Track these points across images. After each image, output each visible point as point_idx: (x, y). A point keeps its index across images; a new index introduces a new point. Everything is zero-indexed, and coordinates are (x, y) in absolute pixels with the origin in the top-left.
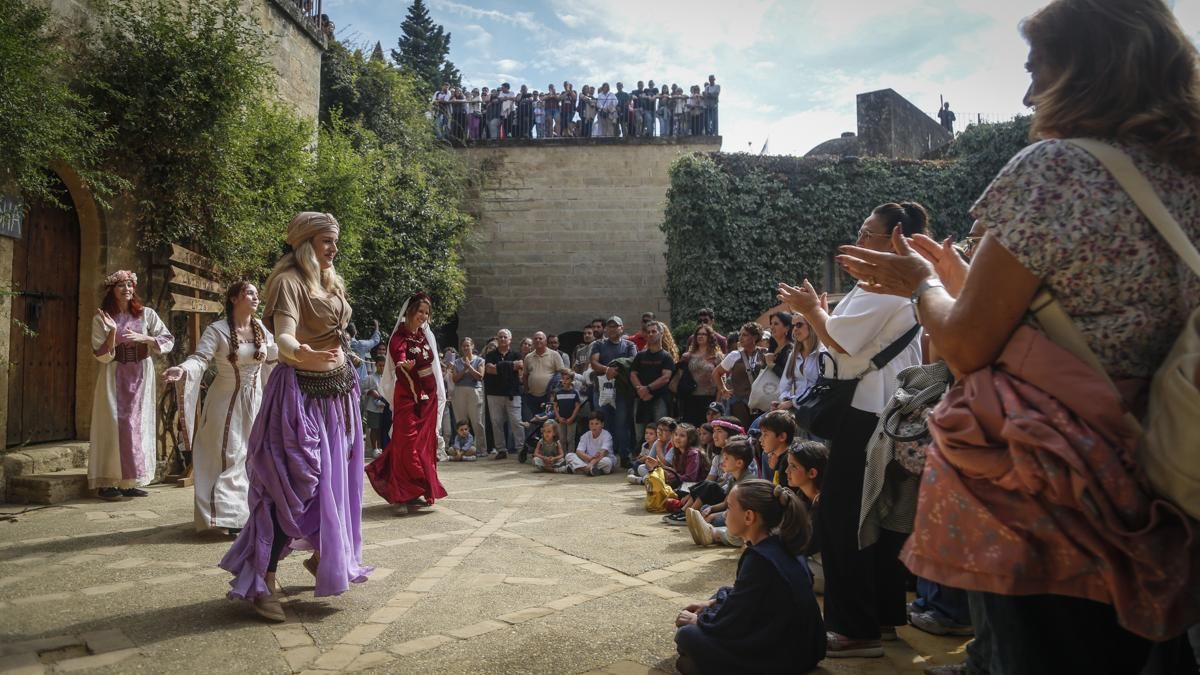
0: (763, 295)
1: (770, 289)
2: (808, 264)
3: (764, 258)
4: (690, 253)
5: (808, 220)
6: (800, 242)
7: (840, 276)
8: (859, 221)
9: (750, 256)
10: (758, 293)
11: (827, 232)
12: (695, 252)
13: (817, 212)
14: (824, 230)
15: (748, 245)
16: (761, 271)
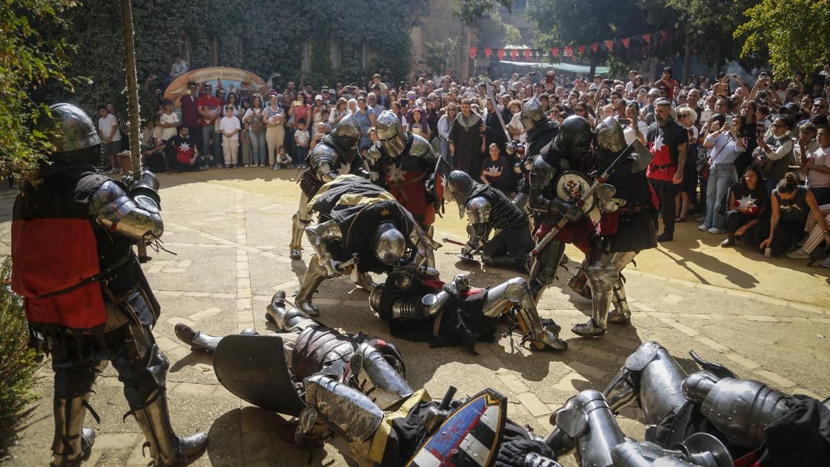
2: (172, 42)
3: (150, 38)
4: (102, 33)
5: (173, 12)
6: (168, 27)
7: (189, 50)
8: (202, 15)
9: (143, 36)
11: (186, 21)
12: (106, 33)
13: (179, 8)
14: (183, 21)
15: (141, 29)
16: (150, 48)
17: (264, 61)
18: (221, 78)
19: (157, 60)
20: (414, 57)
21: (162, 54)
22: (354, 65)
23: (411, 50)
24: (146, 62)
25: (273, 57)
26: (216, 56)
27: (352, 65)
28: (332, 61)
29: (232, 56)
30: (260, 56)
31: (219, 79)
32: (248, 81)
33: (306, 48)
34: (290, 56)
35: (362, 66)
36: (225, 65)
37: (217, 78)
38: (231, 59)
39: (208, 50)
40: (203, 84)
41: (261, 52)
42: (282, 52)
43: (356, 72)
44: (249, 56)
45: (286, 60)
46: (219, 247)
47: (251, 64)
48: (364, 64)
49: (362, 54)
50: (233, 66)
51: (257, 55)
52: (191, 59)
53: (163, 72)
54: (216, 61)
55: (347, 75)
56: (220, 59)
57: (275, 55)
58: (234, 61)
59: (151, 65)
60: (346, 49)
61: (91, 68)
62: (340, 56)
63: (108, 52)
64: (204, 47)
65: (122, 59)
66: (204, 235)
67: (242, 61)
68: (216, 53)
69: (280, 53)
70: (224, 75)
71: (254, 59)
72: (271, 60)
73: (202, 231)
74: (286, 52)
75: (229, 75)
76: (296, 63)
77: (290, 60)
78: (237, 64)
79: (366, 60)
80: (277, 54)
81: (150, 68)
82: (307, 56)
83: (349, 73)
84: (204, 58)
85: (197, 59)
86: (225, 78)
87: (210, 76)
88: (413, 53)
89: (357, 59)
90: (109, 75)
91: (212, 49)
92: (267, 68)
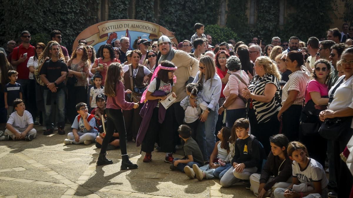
0: (69, 15)
1: (73, 11)
7: (108, 4)
10: (67, 14)
17: (180, 16)
18: (129, 30)
19: (75, 13)
20: (334, 12)
21: (81, 7)
22: (270, 21)
23: (332, 5)
24: (65, 13)
25: (189, 13)
26: (134, 11)
27: (268, 20)
28: (248, 17)
29: (149, 11)
30: (176, 11)
31: (127, 30)
32: (156, 33)
33: (223, 4)
34: (206, 11)
35: (278, 21)
36: (141, 18)
37: (125, 29)
38: (148, 14)
39: (125, 5)
40: (111, 34)
41: (178, 7)
42: (198, 7)
43: (271, 28)
44: (166, 11)
45: (200, 15)
46: (55, 185)
47: (167, 19)
48: (281, 20)
49: (279, 10)
50: (149, 20)
51: (173, 10)
52: (109, 12)
53: (81, 23)
54: (133, 15)
55: (262, 30)
56: (137, 13)
57: (191, 10)
58: (151, 15)
59: (69, 16)
60: (262, 5)
61: (16, 18)
62: (256, 12)
63: (30, 4)
64: (122, 2)
65: (42, 10)
66: (53, 173)
67: (159, 15)
68: (134, 7)
69: (196, 9)
70: (133, 26)
71: (170, 14)
72: (187, 15)
73: (52, 169)
74: (202, 7)
75: (138, 27)
76: (212, 19)
77: (206, 16)
78: (153, 18)
79: (284, 15)
80: (194, 10)
81: (68, 19)
82: (224, 12)
83: (264, 28)
84: (121, 12)
85: (115, 13)
86: (134, 29)
87: (119, 27)
88: (334, 8)
89: (274, 14)
90: (29, 25)
91: (130, 4)
92: (183, 23)
